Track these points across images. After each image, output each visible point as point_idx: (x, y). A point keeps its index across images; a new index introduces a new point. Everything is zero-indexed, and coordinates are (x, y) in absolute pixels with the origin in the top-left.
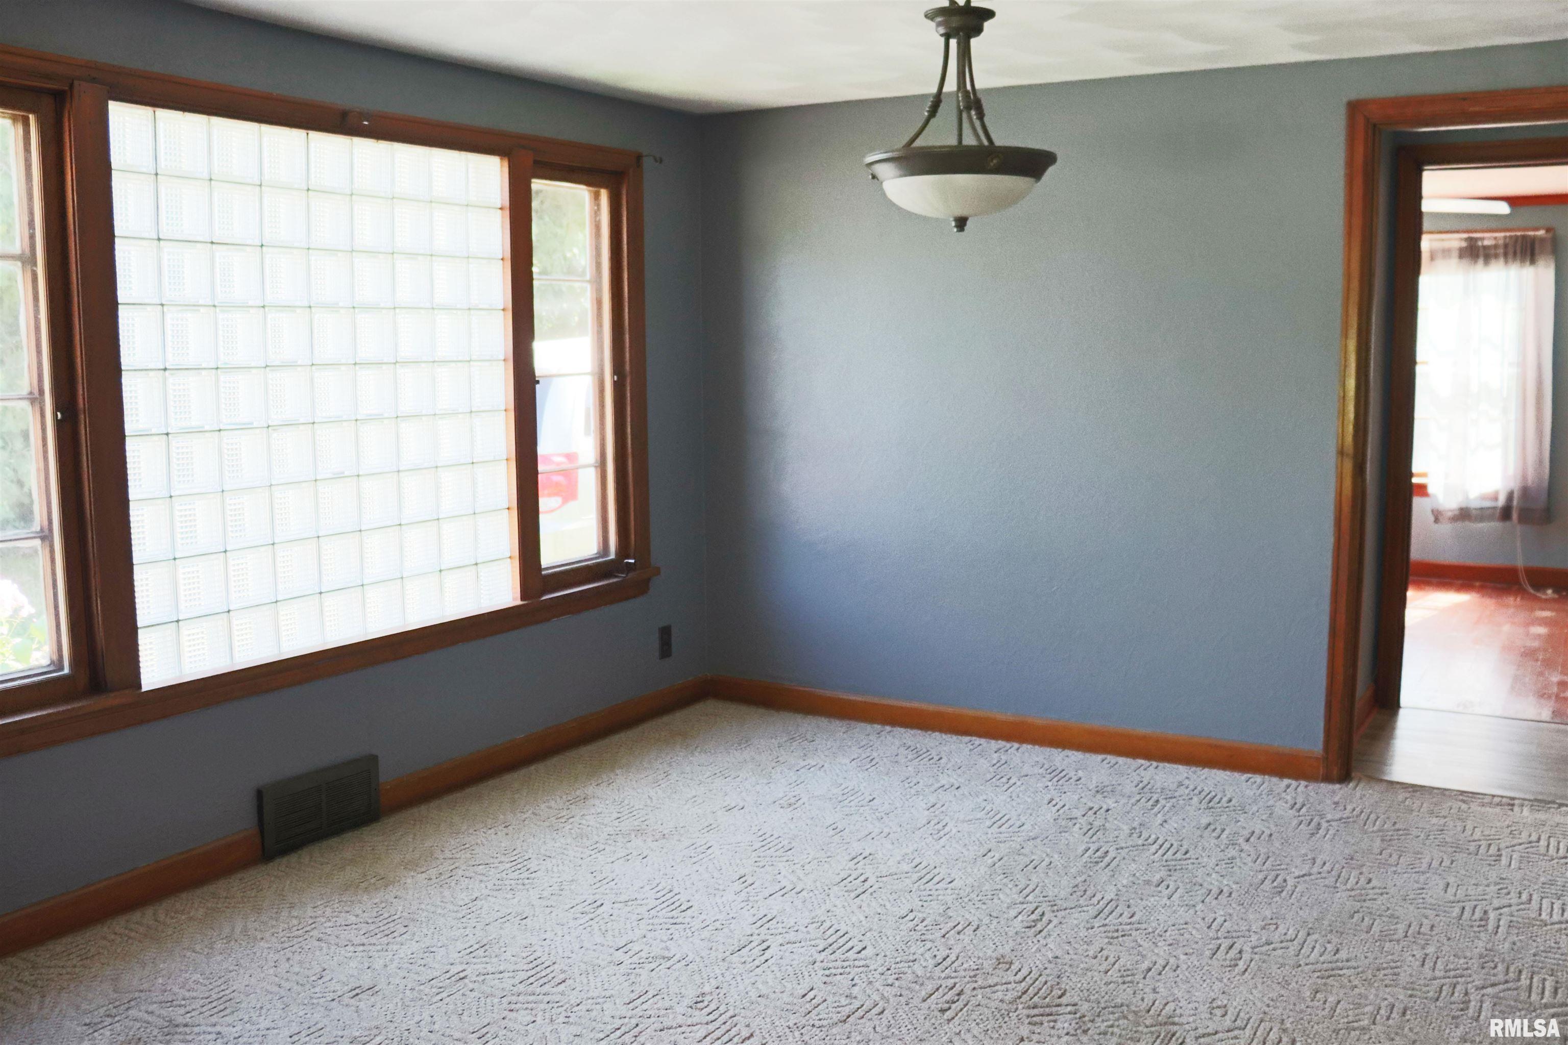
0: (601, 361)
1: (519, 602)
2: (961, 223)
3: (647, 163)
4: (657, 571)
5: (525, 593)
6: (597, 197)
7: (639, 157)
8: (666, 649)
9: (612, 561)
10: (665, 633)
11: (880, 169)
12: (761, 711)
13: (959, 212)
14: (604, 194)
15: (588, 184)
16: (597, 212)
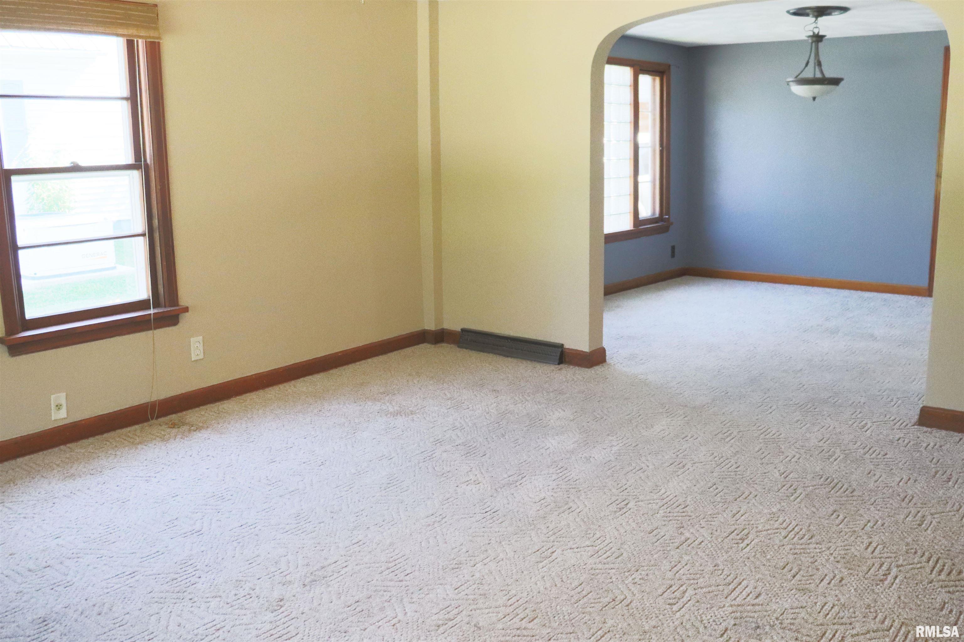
0: (655, 141)
1: (632, 228)
2: (814, 99)
3: (672, 68)
4: (672, 224)
5: (635, 225)
6: (654, 80)
7: (669, 66)
8: (673, 255)
9: (657, 218)
10: (673, 248)
11: (791, 84)
12: (710, 279)
13: (814, 96)
14: (658, 80)
15: (651, 75)
16: (654, 87)
